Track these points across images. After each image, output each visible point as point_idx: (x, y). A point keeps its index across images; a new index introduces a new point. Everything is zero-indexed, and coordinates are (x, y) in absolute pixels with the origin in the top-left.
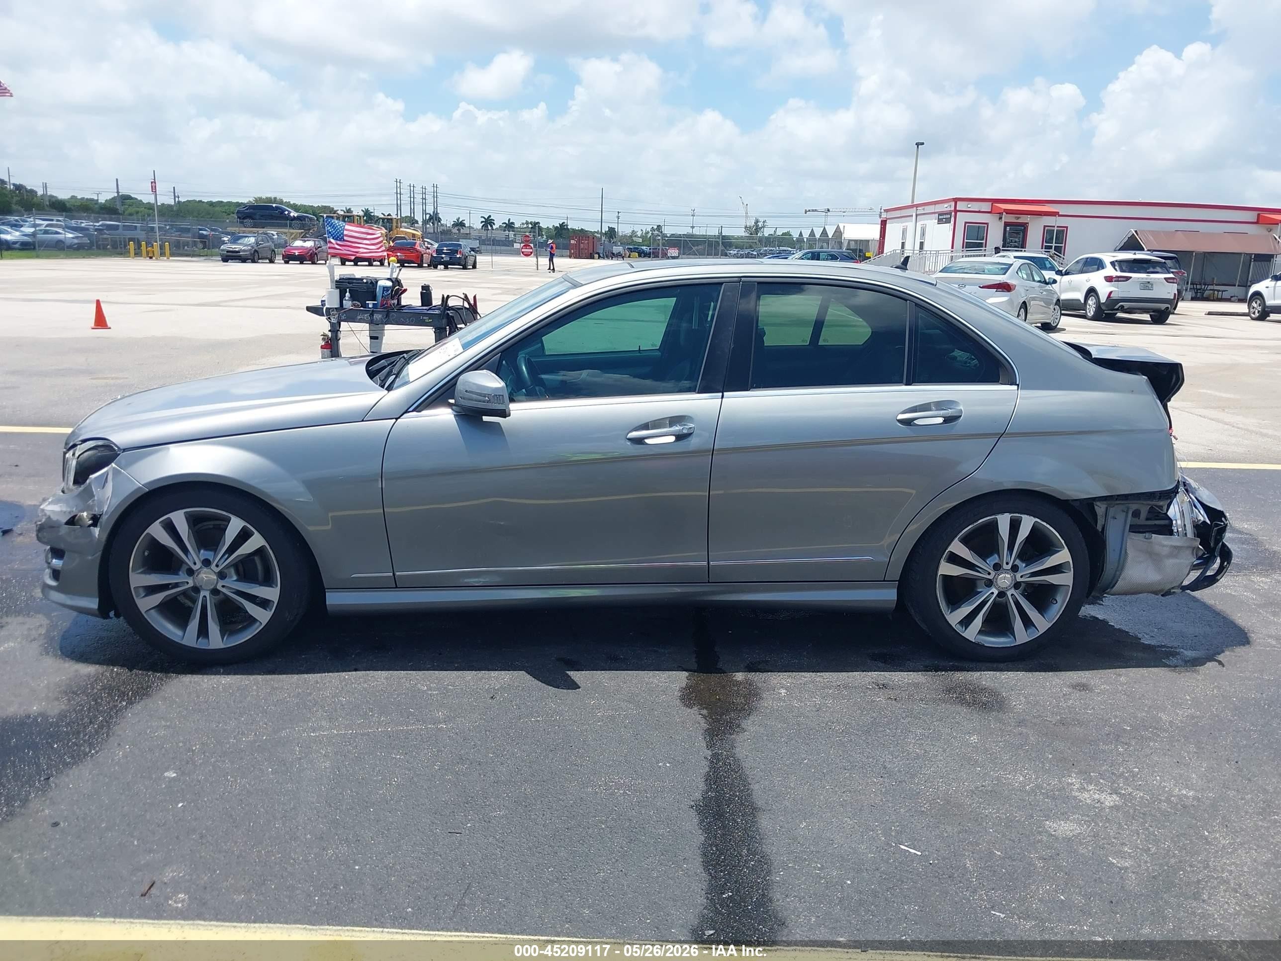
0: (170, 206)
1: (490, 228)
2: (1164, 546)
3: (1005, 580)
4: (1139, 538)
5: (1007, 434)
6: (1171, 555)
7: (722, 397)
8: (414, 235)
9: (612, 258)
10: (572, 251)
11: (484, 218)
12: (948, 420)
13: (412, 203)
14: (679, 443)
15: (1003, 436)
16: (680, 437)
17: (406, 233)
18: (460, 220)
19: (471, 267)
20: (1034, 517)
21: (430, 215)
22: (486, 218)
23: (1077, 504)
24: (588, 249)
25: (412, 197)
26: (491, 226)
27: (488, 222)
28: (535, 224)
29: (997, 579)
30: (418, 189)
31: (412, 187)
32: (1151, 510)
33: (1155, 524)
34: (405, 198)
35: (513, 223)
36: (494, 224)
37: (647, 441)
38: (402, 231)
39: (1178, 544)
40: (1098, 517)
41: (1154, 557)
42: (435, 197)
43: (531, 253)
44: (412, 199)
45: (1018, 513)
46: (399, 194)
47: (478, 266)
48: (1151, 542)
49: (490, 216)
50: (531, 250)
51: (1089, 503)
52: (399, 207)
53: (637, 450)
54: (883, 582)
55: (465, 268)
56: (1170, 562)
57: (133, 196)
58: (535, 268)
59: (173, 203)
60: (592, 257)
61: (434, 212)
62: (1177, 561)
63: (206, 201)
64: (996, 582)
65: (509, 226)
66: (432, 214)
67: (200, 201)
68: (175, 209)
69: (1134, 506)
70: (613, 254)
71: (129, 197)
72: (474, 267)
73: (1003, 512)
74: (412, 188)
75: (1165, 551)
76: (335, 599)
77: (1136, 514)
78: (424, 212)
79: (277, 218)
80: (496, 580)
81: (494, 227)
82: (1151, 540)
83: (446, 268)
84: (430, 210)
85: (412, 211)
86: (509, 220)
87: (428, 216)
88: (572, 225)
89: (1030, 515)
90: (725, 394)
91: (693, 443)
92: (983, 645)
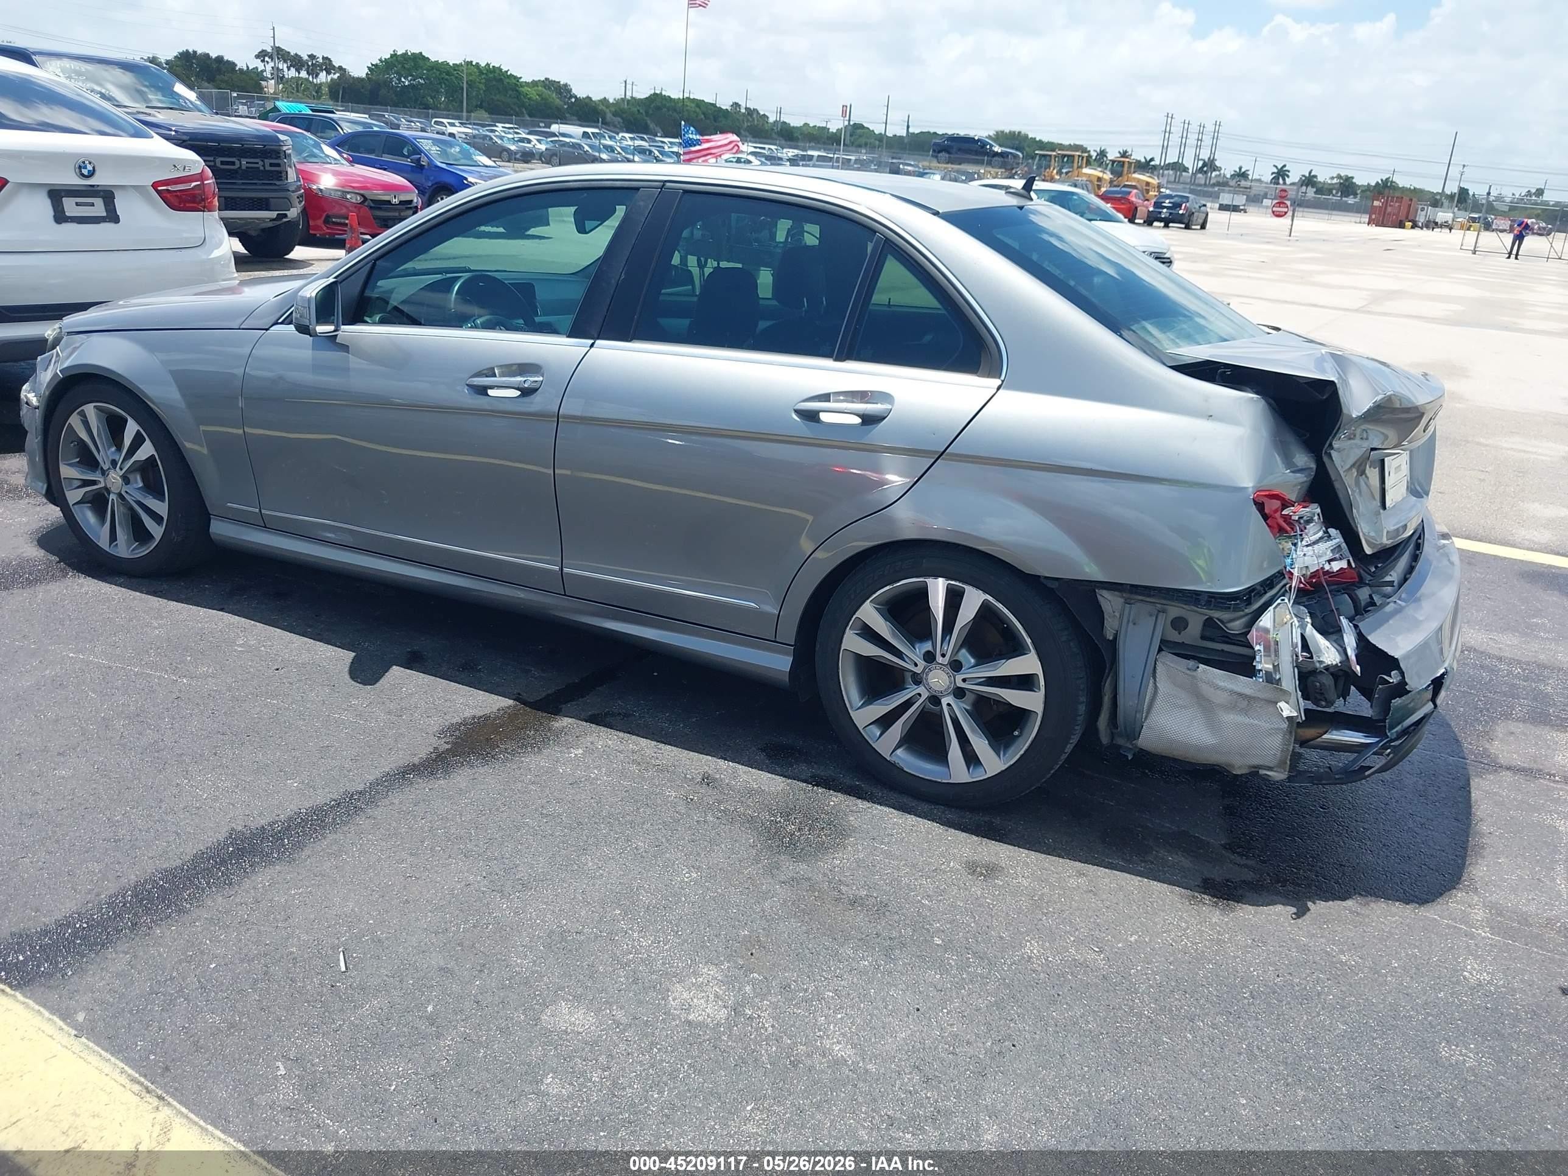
0: (901, 137)
1: (1281, 181)
2: (1217, 688)
3: (939, 679)
4: (1181, 665)
5: (951, 454)
6: (1232, 707)
7: (592, 346)
8: (1148, 184)
9: (1433, 229)
10: (1374, 216)
11: (1276, 167)
12: (869, 420)
13: (1183, 145)
14: (526, 399)
15: (943, 456)
16: (526, 392)
17: (1139, 180)
18: (1243, 170)
19: (1199, 227)
20: (985, 592)
21: (1205, 162)
22: (1279, 167)
23: (1054, 585)
24: (1397, 215)
25: (1184, 137)
26: (1284, 180)
27: (1281, 173)
28: (1348, 179)
29: (927, 675)
30: (1193, 128)
31: (1187, 124)
32: (1209, 623)
33: (1223, 650)
34: (1175, 139)
35: (1315, 176)
36: (1288, 176)
37: (490, 392)
38: (1135, 179)
39: (1248, 691)
40: (1106, 616)
41: (1205, 705)
42: (1215, 137)
43: (1286, 213)
44: (1184, 140)
45: (960, 581)
46: (1167, 132)
47: (1208, 226)
48: (1194, 677)
49: (1285, 166)
50: (1286, 210)
51: (1087, 590)
52: (1165, 148)
53: (480, 401)
54: (771, 642)
55: (1188, 227)
56: (1230, 719)
57: (866, 125)
58: (1288, 233)
59: (905, 135)
60: (1401, 225)
61: (1209, 158)
62: (1247, 720)
63: (940, 133)
64: (927, 680)
65: (1309, 181)
66: (1207, 160)
67: (935, 133)
68: (906, 141)
69: (1175, 610)
70: (1436, 223)
71: (861, 126)
72: (1203, 227)
73: (936, 576)
74: (1186, 126)
75: (1221, 698)
76: (220, 529)
77: (1179, 624)
78: (1197, 157)
79: (977, 153)
80: (348, 539)
81: (1288, 181)
82: (1194, 673)
83: (1166, 226)
84: (1205, 155)
85: (1181, 154)
86: (1310, 173)
87: (1200, 164)
88: (1402, 181)
89: (978, 587)
90: (599, 342)
91: (536, 403)
92: (903, 770)
